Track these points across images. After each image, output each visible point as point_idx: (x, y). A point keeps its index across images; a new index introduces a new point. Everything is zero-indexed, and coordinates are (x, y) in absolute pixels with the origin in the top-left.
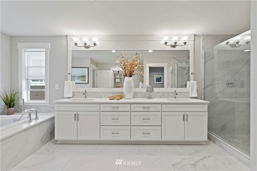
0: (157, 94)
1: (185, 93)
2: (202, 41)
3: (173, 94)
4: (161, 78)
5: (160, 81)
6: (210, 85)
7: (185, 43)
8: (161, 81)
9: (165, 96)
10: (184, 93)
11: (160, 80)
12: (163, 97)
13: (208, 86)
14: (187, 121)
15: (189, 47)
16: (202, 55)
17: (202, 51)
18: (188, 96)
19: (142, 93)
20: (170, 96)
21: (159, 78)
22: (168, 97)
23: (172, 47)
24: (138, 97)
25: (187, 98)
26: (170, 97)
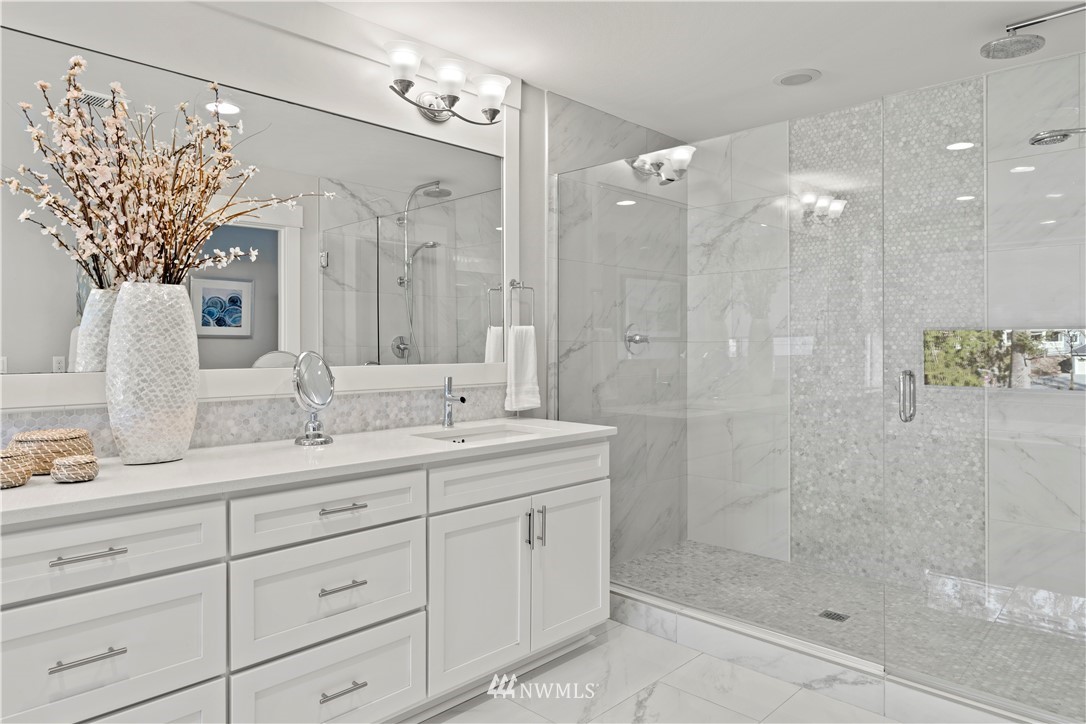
0: (345, 408)
1: (486, 388)
2: (550, 125)
3: (430, 402)
4: (235, 301)
5: (234, 322)
6: (576, 347)
7: (494, 113)
8: (237, 323)
9: (392, 416)
10: (479, 393)
11: (230, 313)
12: (378, 423)
13: (570, 351)
14: (544, 544)
15: (501, 139)
16: (550, 194)
17: (550, 175)
18: (499, 407)
19: (250, 402)
20: (414, 414)
21: (226, 299)
22: (406, 421)
23: (425, 116)
24: (215, 438)
25: (495, 417)
26: (417, 421)
